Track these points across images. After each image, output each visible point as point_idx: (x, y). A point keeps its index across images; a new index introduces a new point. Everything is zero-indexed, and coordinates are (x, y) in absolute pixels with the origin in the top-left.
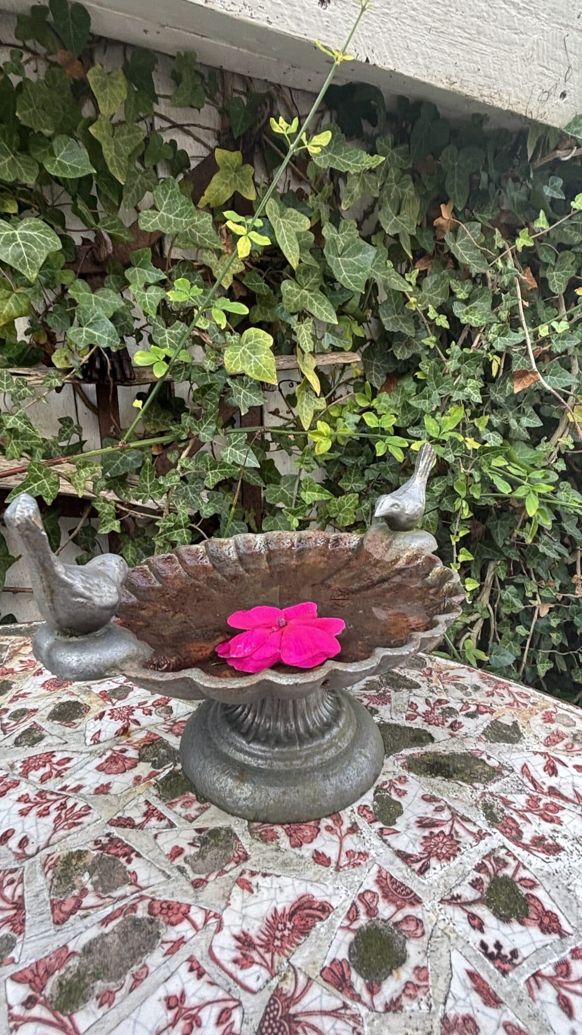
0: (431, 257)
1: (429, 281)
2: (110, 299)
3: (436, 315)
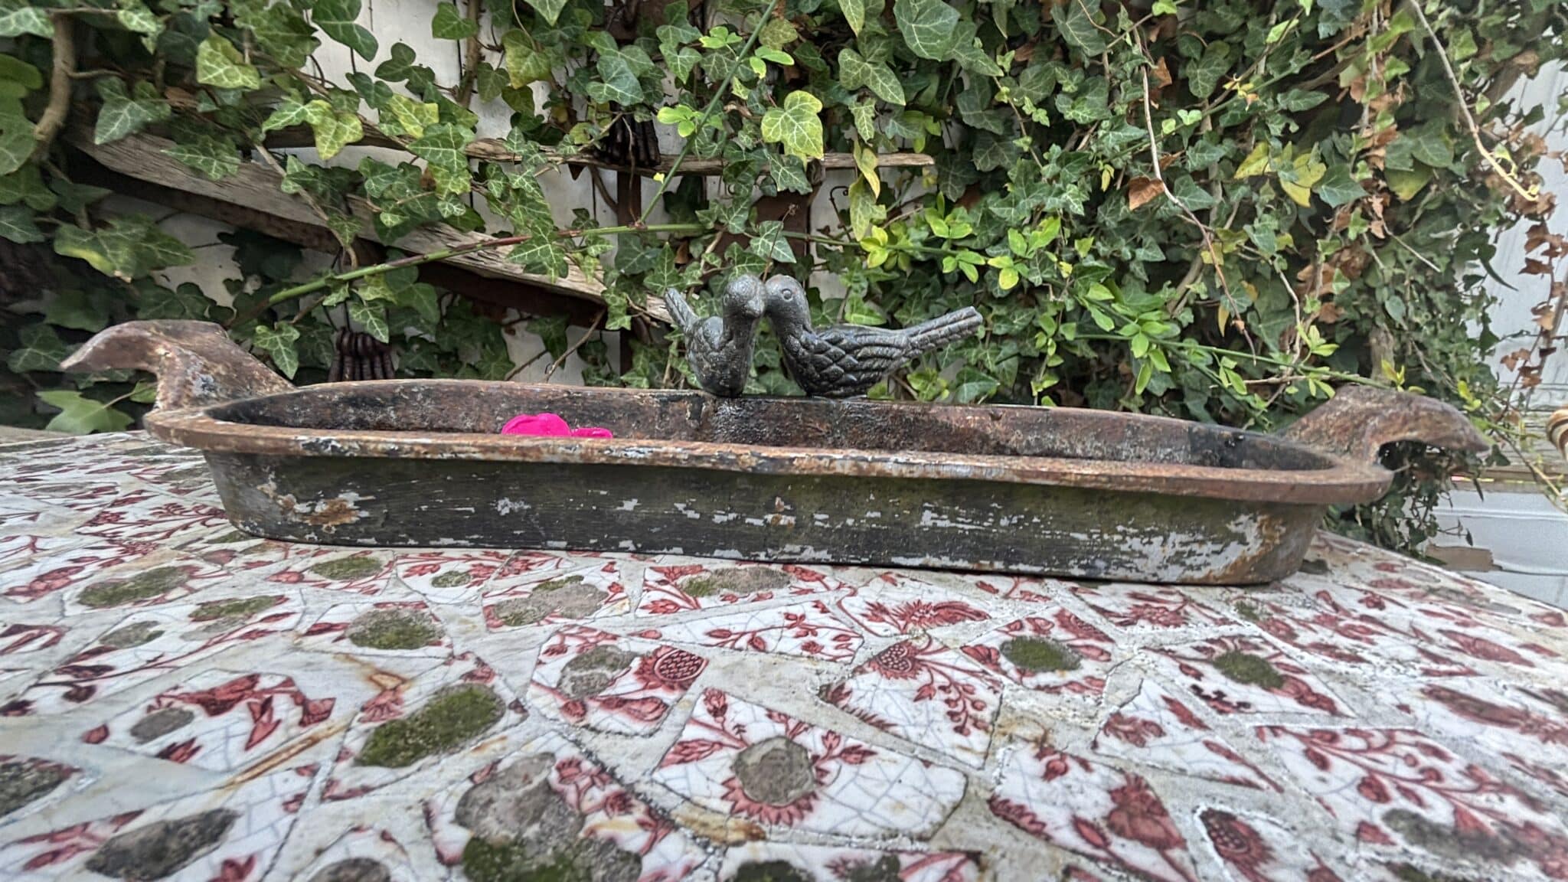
0: (1033, 44)
1: (1029, 74)
2: (637, 56)
3: (1034, 110)
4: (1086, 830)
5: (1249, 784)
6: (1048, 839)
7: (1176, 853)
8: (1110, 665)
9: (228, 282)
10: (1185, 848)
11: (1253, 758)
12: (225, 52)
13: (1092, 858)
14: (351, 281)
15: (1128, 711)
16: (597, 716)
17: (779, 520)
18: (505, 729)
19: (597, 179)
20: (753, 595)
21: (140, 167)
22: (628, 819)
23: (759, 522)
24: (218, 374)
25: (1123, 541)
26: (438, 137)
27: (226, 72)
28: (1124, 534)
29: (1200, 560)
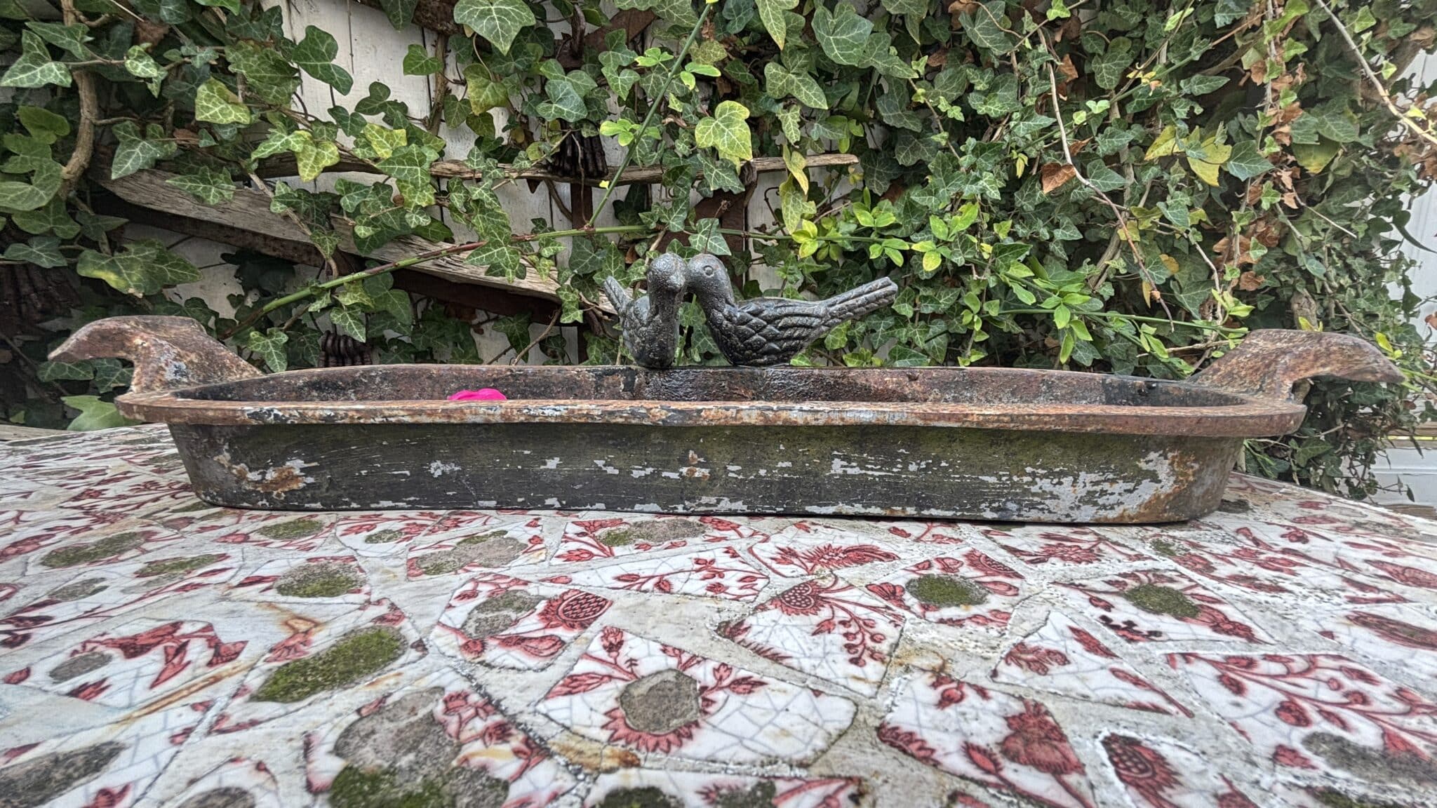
0: (946, 51)
1: (943, 77)
2: (584, 79)
3: (949, 108)
4: (977, 756)
5: (1156, 709)
6: (936, 764)
7: (1072, 779)
8: (1017, 598)
9: (230, 297)
10: (1083, 773)
11: (1162, 684)
12: (221, 93)
13: (983, 784)
14: (333, 289)
15: (1032, 642)
16: (495, 653)
17: (694, 472)
18: (403, 666)
19: (553, 193)
20: (667, 544)
21: (153, 199)
22: (505, 748)
23: (674, 476)
24: (191, 362)
25: (1033, 483)
26: (404, 156)
27: (221, 111)
28: (1033, 475)
29: (1113, 499)
